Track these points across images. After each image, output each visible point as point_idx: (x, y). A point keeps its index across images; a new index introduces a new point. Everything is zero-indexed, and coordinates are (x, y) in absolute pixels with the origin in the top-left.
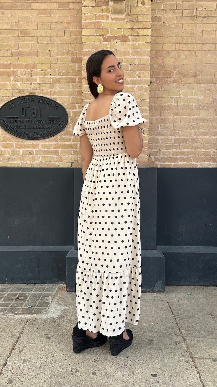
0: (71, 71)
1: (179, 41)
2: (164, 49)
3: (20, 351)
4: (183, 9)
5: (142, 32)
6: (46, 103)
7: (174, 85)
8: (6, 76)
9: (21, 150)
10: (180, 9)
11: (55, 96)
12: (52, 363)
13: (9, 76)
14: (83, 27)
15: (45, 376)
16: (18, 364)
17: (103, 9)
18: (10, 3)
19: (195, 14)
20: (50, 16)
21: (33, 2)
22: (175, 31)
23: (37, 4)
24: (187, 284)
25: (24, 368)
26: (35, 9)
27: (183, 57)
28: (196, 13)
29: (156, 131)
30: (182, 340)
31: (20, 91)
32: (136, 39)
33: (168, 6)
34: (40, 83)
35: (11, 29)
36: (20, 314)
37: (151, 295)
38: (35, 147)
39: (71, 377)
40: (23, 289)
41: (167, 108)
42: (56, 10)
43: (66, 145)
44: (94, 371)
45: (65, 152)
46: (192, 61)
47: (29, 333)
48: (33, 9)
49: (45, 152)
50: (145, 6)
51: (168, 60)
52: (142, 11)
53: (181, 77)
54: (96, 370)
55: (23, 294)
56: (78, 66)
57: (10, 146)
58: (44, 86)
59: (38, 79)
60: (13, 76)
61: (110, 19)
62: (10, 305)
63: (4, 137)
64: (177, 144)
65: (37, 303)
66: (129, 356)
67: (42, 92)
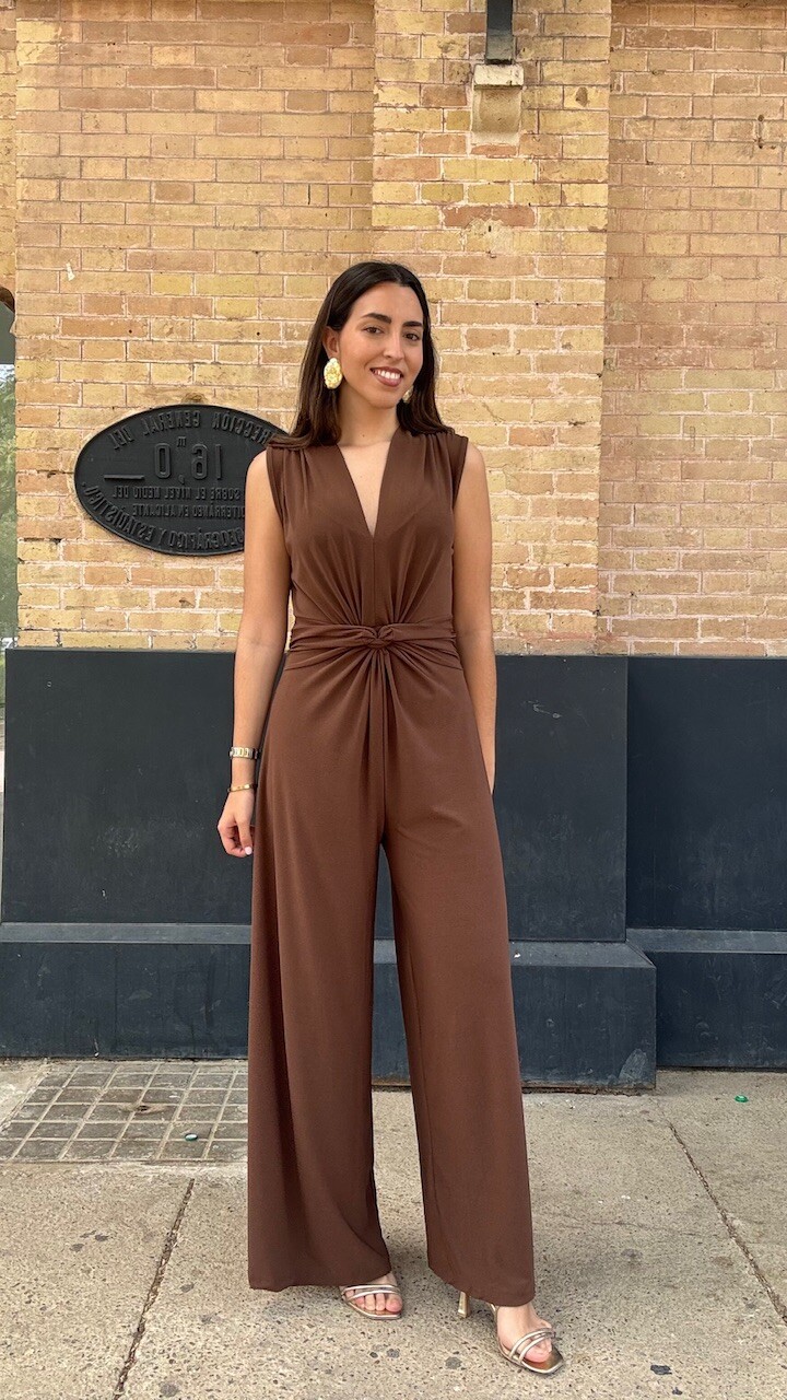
1: (702, 223)
2: (649, 250)
3: (183, 1288)
4: (714, 117)
5: (576, 195)
6: (242, 431)
7: (683, 375)
8: (104, 338)
9: (153, 592)
10: (704, 118)
11: (272, 406)
12: (303, 1330)
13: (116, 338)
14: (376, 176)
15: (286, 1371)
16: (186, 1329)
17: (446, 116)
18: (123, 89)
19: (754, 135)
20: (261, 136)
21: (202, 87)
22: (685, 192)
23: (216, 95)
24: (731, 1063)
25: (208, 1345)
26: (209, 112)
27: (714, 277)
28: (760, 131)
29: (620, 529)
30: (741, 1253)
31: (152, 391)
32: (557, 217)
33: (666, 107)
34: (221, 362)
35: (125, 180)
36: (162, 1162)
37: (607, 1103)
38: (203, 579)
39: (374, 1374)
40: (157, 1077)
41: (659, 452)
42: (281, 116)
44: (451, 1355)
46: (747, 290)
47: (205, 1226)
48: (203, 112)
49: (235, 599)
50: (589, 106)
51: (665, 290)
52: (579, 123)
53: (709, 347)
54: (458, 1353)
55: (158, 1092)
57: (113, 578)
58: (234, 374)
59: (216, 350)
60: (129, 338)
61: (469, 150)
62: (120, 1132)
63: (96, 548)
64: (693, 574)
65: (212, 1125)
66: (564, 1308)
67: (228, 391)
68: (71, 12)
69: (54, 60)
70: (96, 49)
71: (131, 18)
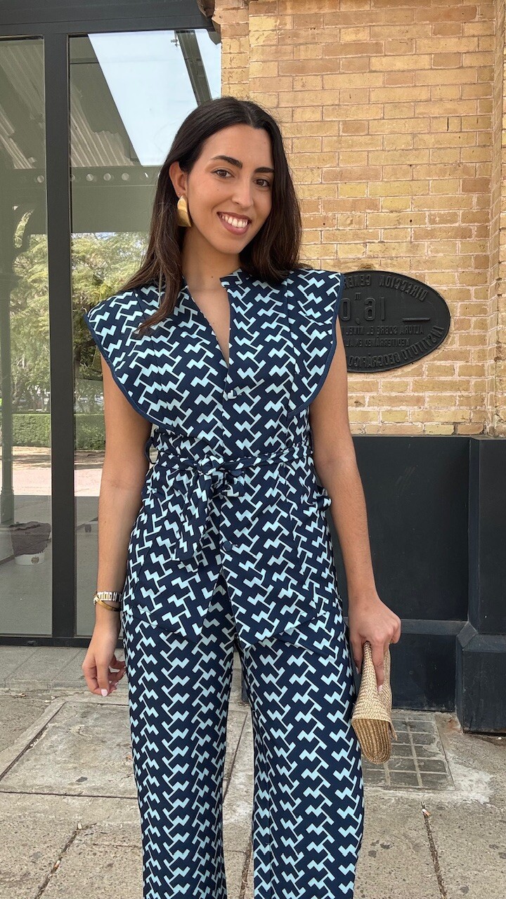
0: (461, 212)
3: (463, 890)
6: (399, 287)
8: (307, 229)
11: (419, 270)
13: (315, 229)
18: (321, 59)
20: (415, 86)
21: (374, 55)
23: (384, 59)
26: (379, 72)
31: (339, 262)
34: (385, 241)
35: (322, 121)
36: (395, 788)
38: (368, 388)
42: (430, 72)
43: (443, 383)
45: (440, 399)
47: (451, 841)
48: (375, 72)
49: (392, 401)
56: (478, 198)
58: (394, 249)
59: (381, 233)
60: (323, 229)
65: (413, 760)
67: (389, 261)
68: (286, 9)
69: (274, 42)
70: (302, 33)
71: (326, 10)
